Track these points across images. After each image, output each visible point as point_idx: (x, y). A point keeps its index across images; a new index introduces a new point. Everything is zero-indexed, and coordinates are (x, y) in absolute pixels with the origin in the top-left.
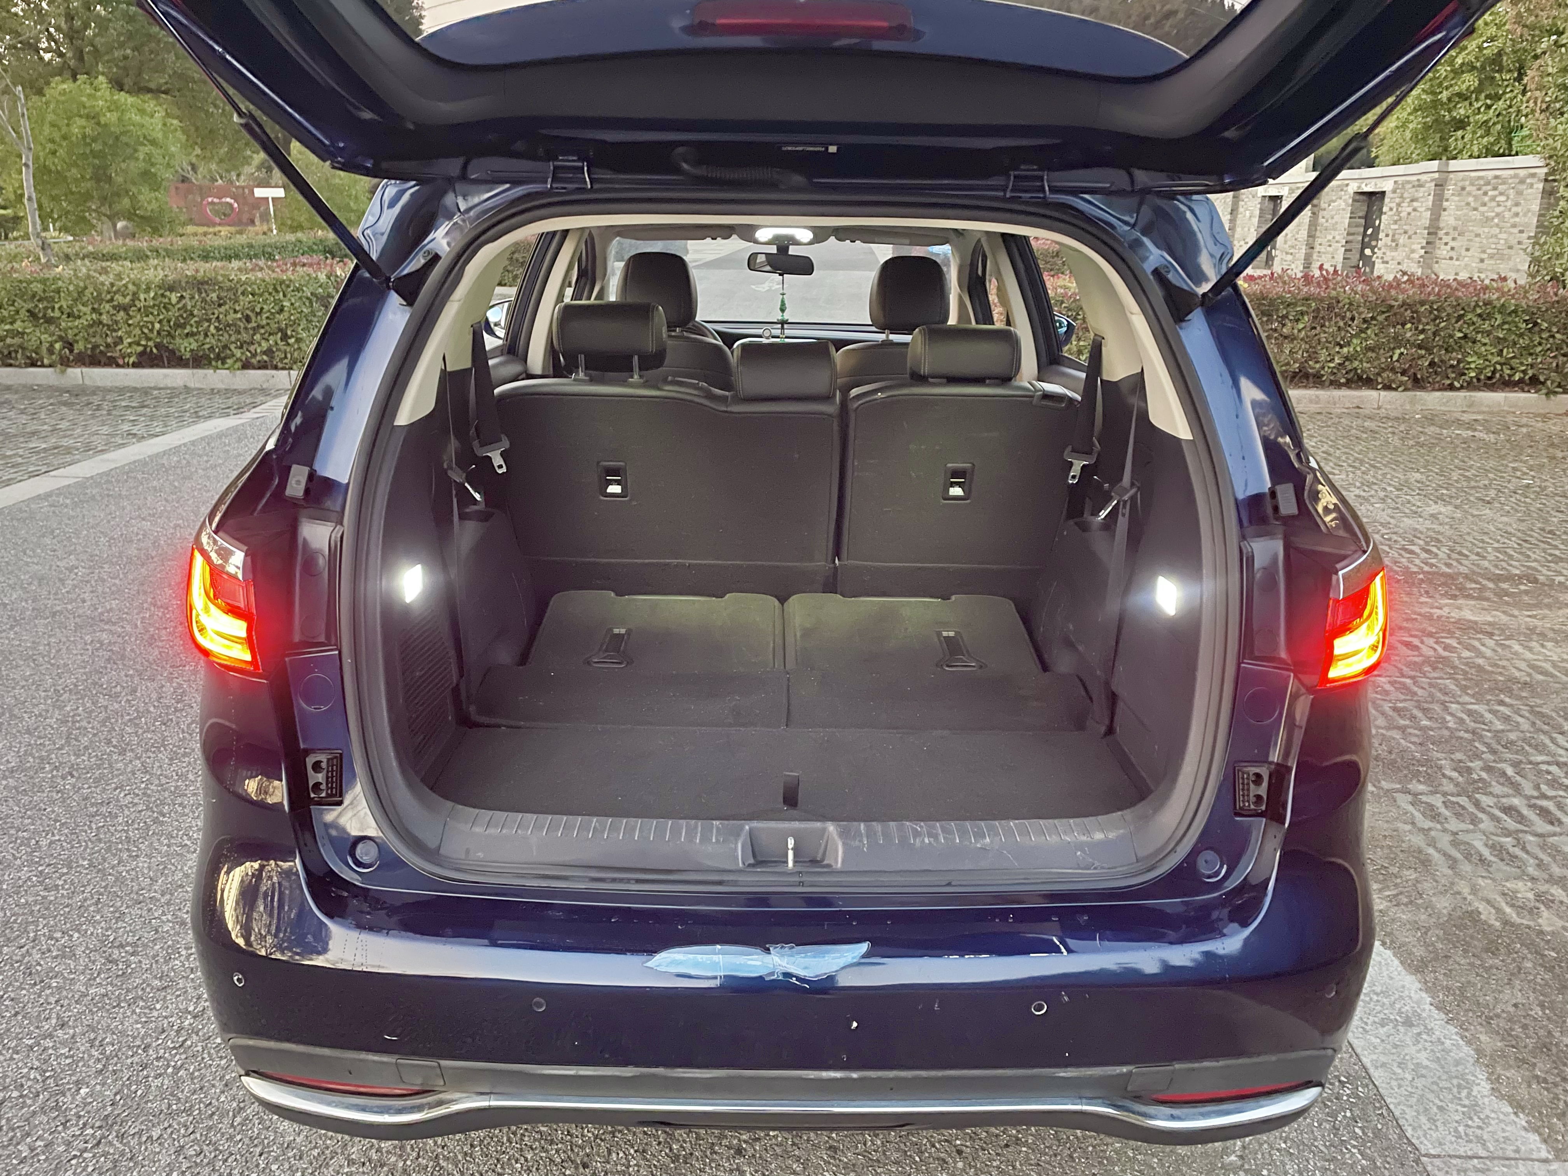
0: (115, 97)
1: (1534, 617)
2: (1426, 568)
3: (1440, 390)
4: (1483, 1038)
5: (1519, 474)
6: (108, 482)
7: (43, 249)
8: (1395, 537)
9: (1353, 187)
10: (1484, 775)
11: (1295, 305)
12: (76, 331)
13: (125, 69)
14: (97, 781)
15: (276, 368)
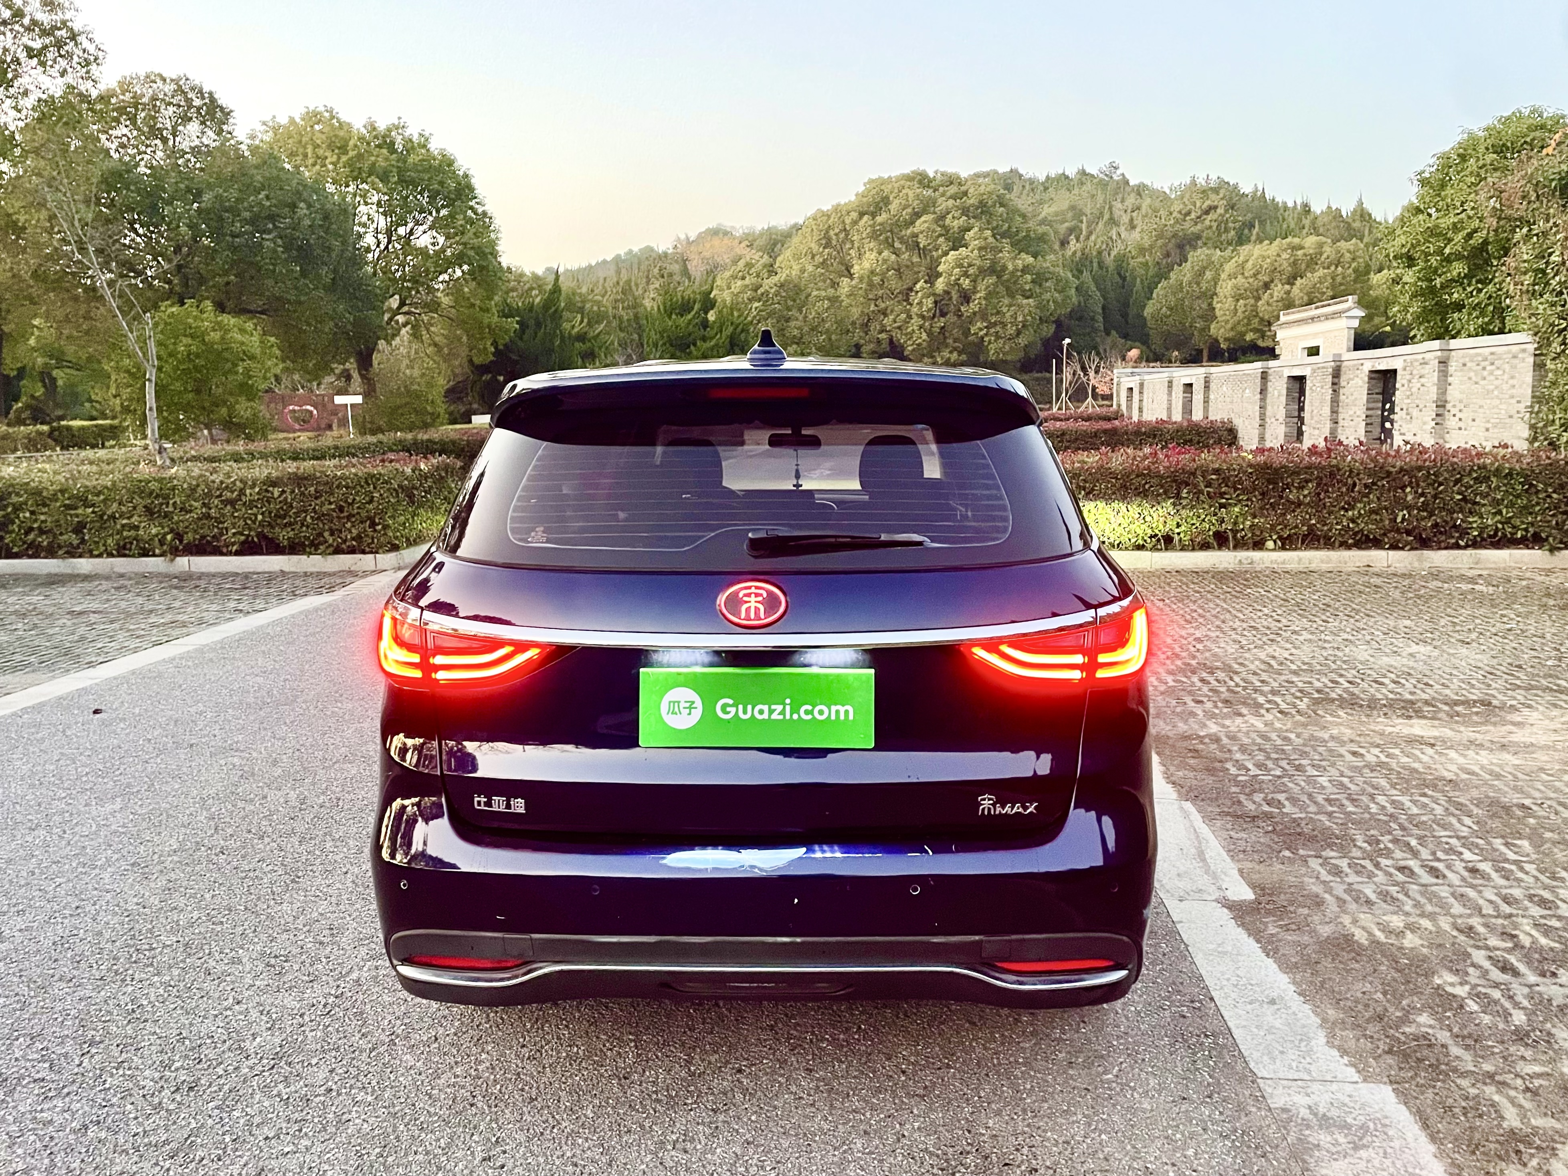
0: (219, 319)
1: (1478, 732)
2: (1391, 696)
3: (1446, 548)
4: (1329, 1012)
5: (1505, 619)
6: (223, 648)
7: (160, 453)
8: (1369, 672)
9: (1368, 366)
10: (1390, 845)
11: (1298, 474)
12: (187, 524)
13: (227, 293)
14: (243, 857)
15: (363, 552)
